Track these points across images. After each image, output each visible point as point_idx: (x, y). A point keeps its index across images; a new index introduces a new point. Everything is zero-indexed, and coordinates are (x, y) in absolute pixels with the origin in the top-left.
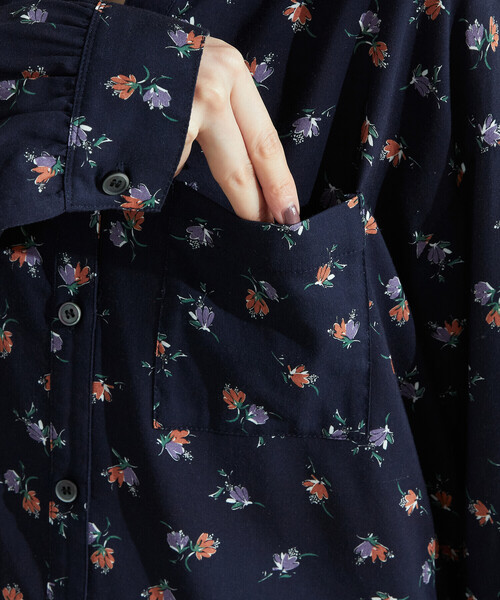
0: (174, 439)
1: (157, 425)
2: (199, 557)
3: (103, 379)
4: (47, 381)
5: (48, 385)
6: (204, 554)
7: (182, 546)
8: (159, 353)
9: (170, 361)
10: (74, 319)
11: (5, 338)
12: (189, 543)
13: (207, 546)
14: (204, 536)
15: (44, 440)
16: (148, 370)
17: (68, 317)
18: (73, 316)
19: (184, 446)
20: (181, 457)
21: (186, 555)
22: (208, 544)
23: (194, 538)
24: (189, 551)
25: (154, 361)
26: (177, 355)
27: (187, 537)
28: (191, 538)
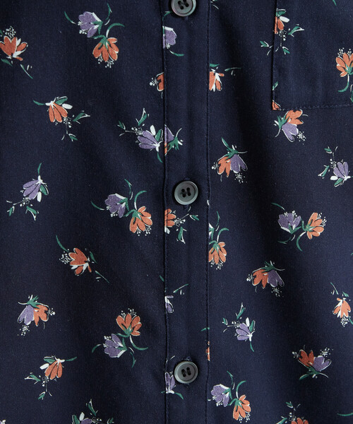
0: (289, 121)
1: (276, 106)
2: (310, 236)
3: (214, 68)
4: (160, 81)
5: (161, 85)
6: (314, 234)
7: (294, 227)
8: (278, 30)
9: (288, 37)
10: (189, 9)
11: (110, 46)
12: (301, 222)
13: (316, 226)
14: (315, 216)
15: (157, 146)
16: (267, 49)
17: (182, 8)
18: (187, 5)
19: (299, 126)
20: (296, 137)
21: (297, 236)
22: (318, 223)
23: (306, 218)
24: (301, 231)
25: (273, 39)
26: (295, 30)
27: (299, 218)
28: (303, 219)
